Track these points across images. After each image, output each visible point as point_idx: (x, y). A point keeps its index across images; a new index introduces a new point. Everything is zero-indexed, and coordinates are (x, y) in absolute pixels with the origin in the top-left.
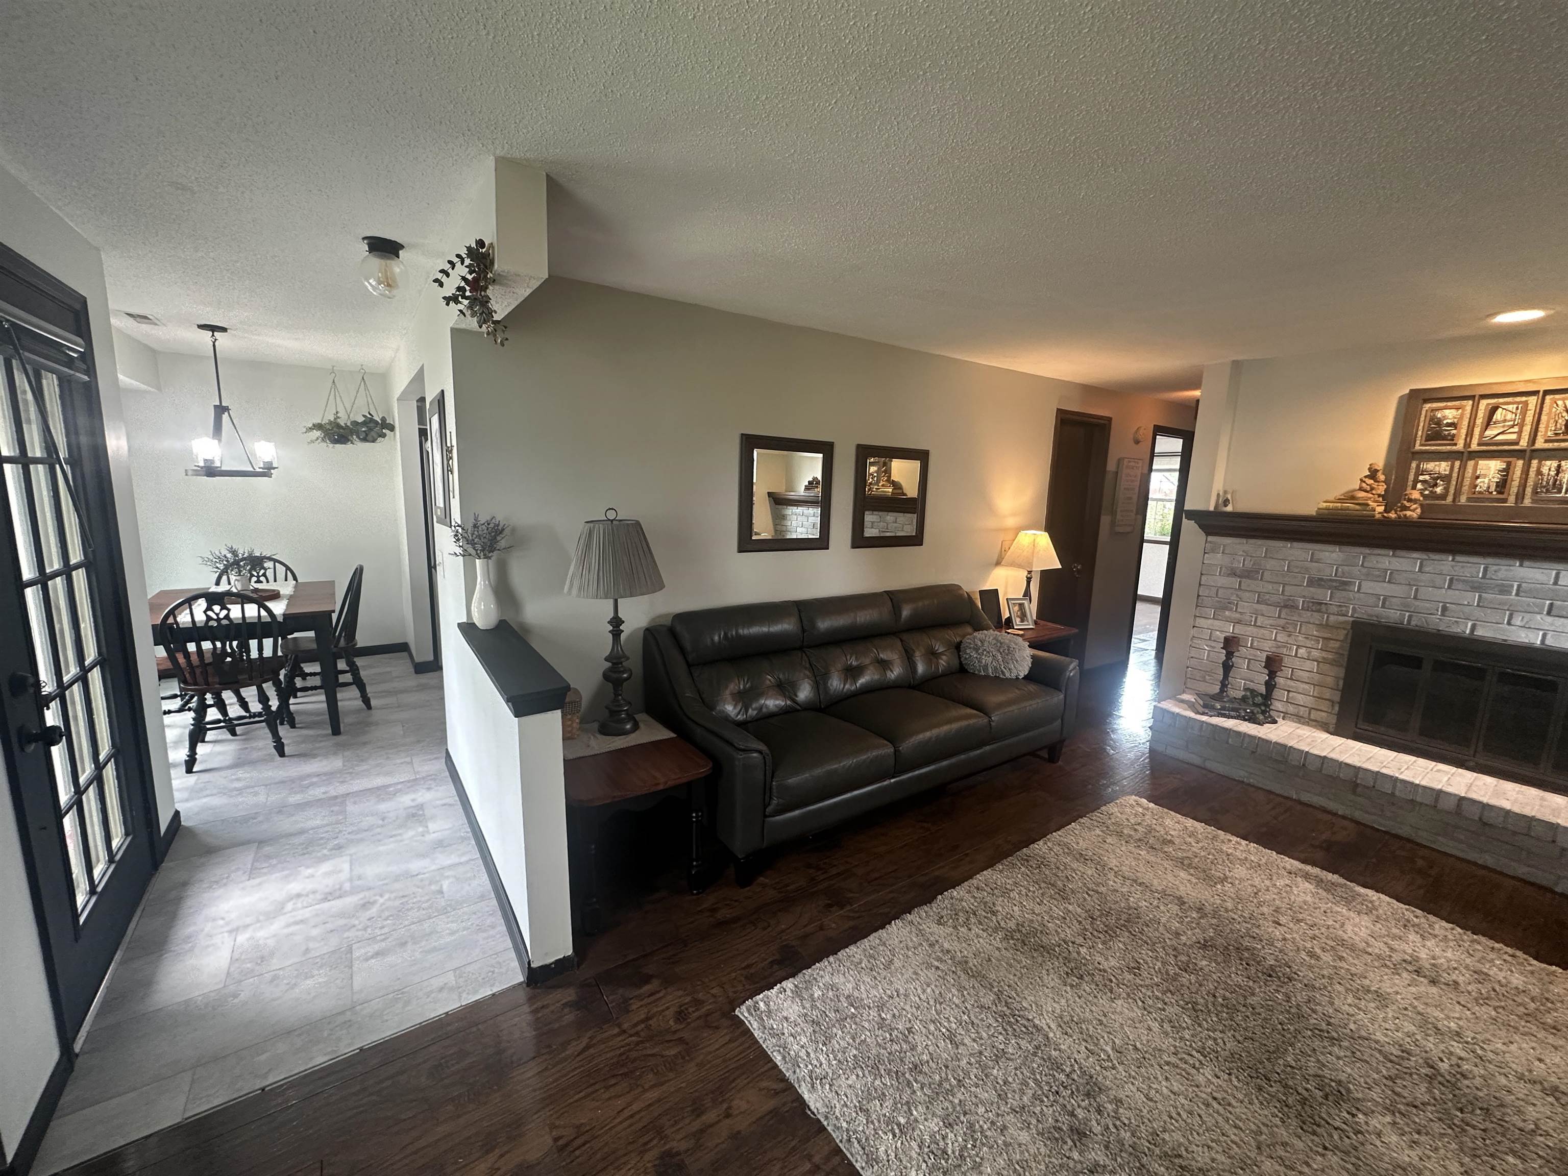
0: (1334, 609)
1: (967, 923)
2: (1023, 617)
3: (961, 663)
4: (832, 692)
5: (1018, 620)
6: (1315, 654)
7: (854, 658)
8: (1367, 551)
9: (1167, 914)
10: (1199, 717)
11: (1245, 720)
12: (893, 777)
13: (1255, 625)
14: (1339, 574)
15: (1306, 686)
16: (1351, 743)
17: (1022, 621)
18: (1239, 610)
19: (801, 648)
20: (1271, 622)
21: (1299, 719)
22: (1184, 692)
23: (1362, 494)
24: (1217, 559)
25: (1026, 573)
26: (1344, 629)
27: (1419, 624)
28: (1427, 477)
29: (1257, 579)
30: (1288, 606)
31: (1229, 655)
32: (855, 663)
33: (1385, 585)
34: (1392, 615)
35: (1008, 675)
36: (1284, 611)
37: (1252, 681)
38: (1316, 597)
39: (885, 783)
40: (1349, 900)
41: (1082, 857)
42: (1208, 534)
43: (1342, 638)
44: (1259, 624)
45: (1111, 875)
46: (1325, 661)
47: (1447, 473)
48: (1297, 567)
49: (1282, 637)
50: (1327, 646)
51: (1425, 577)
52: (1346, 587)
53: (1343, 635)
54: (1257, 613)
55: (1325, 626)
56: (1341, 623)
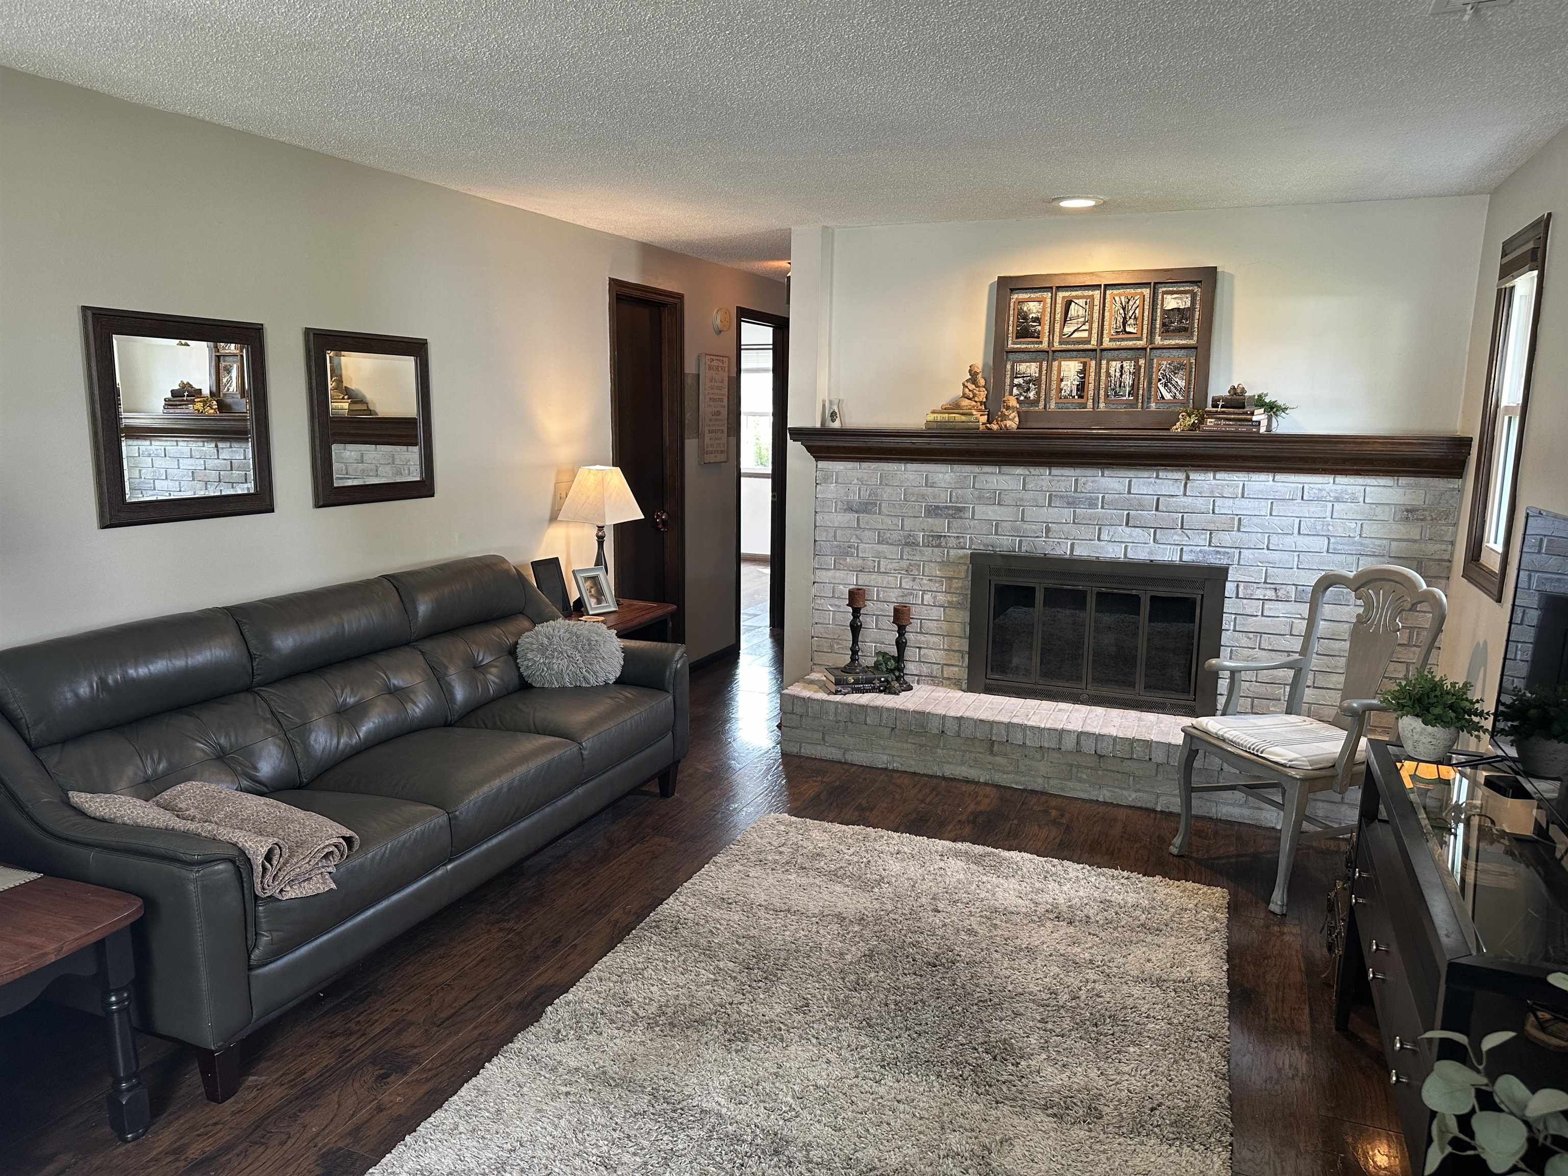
0: (952, 542)
1: (595, 1028)
2: (599, 596)
3: (521, 675)
4: (319, 753)
5: (593, 601)
6: (941, 598)
7: (347, 691)
8: (976, 469)
9: (828, 936)
10: (833, 698)
11: (881, 692)
12: (450, 861)
13: (879, 572)
14: (953, 500)
15: (935, 639)
16: (983, 696)
17: (599, 602)
18: (860, 555)
19: (248, 689)
20: (895, 565)
21: (935, 680)
22: (812, 671)
23: (966, 402)
24: (830, 491)
25: (595, 531)
26: (965, 564)
27: (1028, 550)
28: (1021, 381)
29: (875, 513)
30: (909, 543)
31: (856, 612)
32: (351, 700)
33: (996, 507)
34: (1005, 543)
35: (593, 682)
36: (907, 549)
37: (883, 643)
38: (935, 529)
39: (439, 873)
40: (995, 868)
41: (724, 902)
42: (817, 458)
43: (963, 575)
44: (882, 570)
45: (762, 913)
46: (950, 605)
47: (1037, 375)
48: (913, 494)
49: (907, 583)
50: (951, 587)
51: (1028, 496)
52: (962, 514)
53: (964, 571)
54: (879, 556)
55: (944, 564)
56: (961, 558)
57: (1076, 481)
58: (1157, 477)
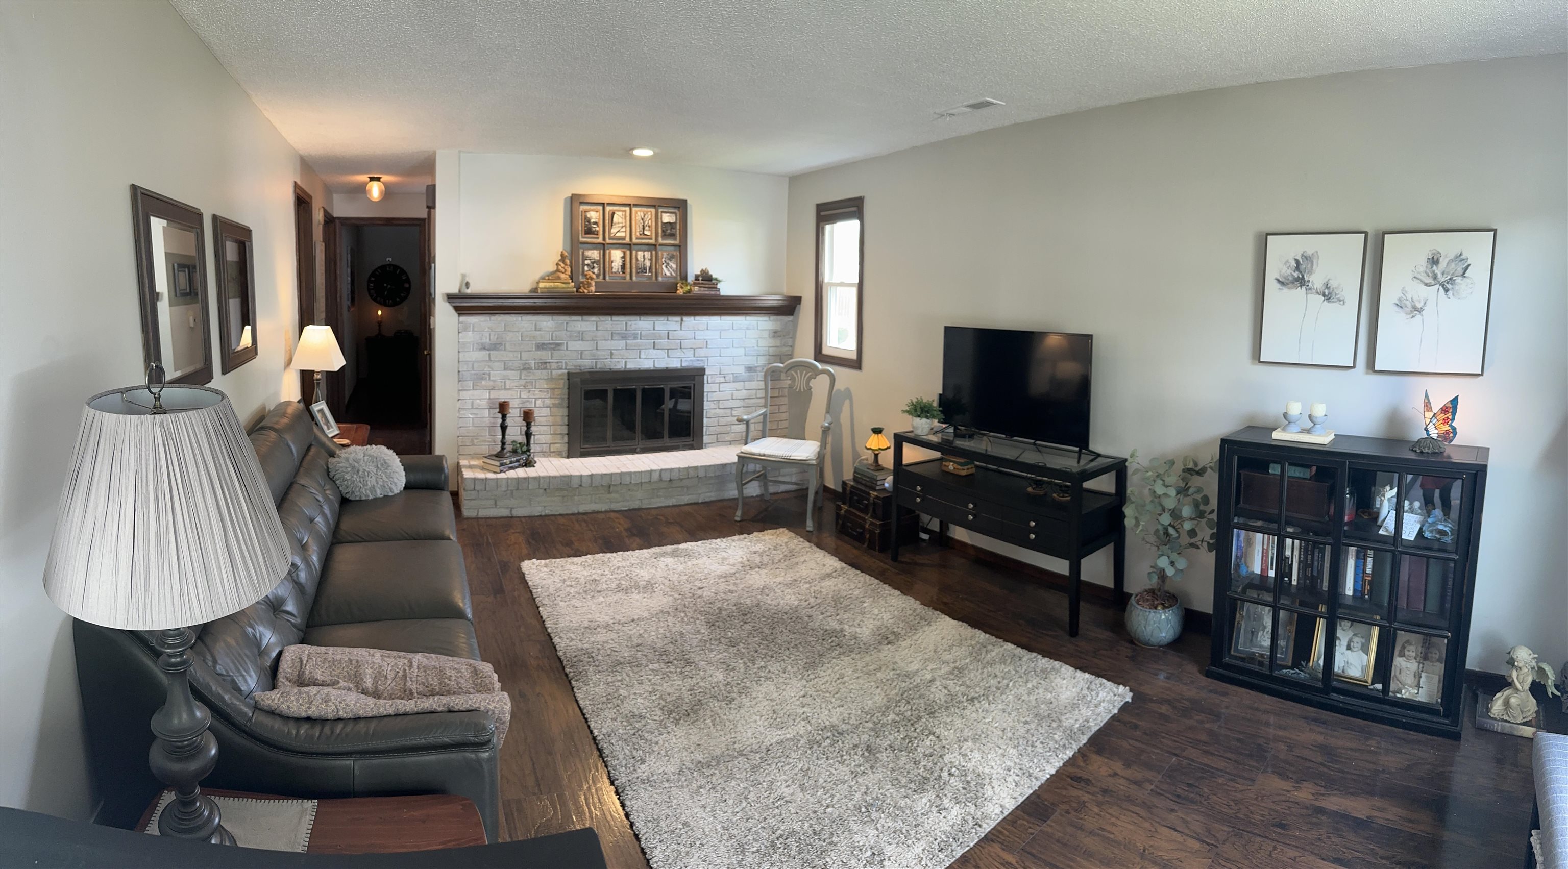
0: (554, 366)
6: (548, 402)
8: (567, 318)
13: (505, 389)
14: (554, 338)
15: (545, 428)
16: (579, 460)
18: (491, 378)
20: (516, 384)
21: (549, 454)
22: (459, 459)
24: (469, 337)
26: (563, 379)
27: (600, 367)
29: (501, 350)
30: (526, 368)
31: (504, 417)
33: (581, 342)
34: (587, 364)
36: (524, 373)
37: (518, 435)
38: (541, 358)
42: (459, 315)
43: (562, 386)
44: (508, 387)
46: (555, 406)
48: (527, 336)
49: (524, 395)
50: (554, 394)
51: (599, 333)
52: (559, 348)
53: (563, 384)
54: (505, 378)
55: (551, 379)
56: (560, 375)
57: (626, 324)
58: (667, 320)
